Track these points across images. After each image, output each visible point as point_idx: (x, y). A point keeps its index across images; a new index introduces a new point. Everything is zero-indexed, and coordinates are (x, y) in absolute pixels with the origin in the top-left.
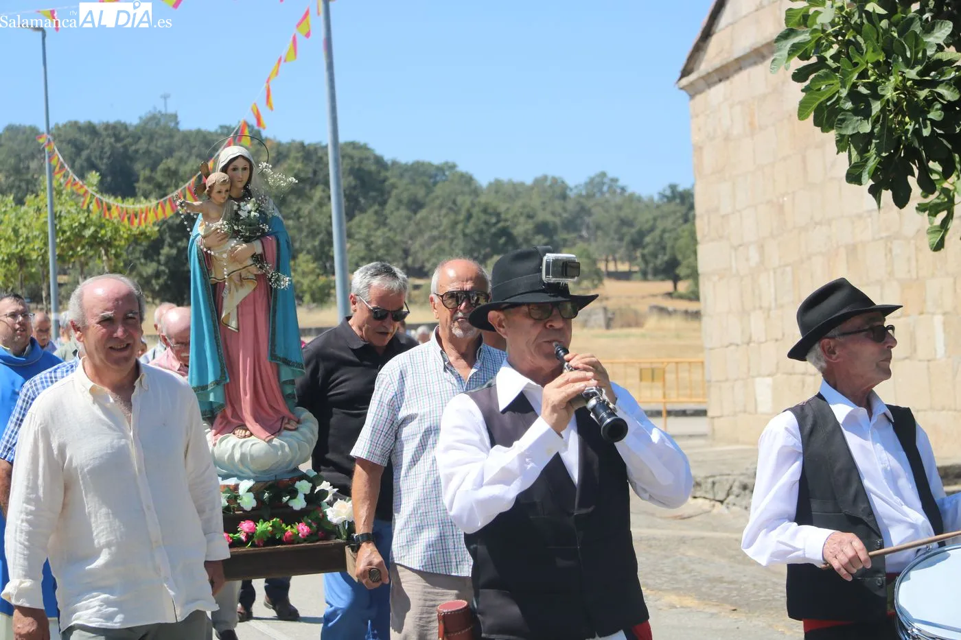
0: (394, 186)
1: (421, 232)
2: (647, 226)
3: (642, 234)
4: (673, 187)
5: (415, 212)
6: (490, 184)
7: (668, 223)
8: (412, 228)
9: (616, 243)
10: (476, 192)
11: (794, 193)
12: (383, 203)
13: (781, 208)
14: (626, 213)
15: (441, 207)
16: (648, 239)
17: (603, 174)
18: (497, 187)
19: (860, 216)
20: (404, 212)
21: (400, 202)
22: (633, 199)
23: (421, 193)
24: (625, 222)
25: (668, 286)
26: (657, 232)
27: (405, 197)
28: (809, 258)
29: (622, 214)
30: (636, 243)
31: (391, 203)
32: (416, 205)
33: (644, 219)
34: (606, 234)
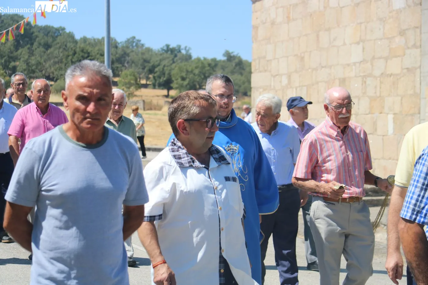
0: (37, 37)
1: (49, 59)
2: (157, 63)
3: (154, 67)
4: (168, 46)
5: (47, 49)
6: (81, 38)
7: (165, 62)
8: (45, 57)
9: (141, 70)
10: (76, 42)
11: (310, 52)
12: (32, 44)
13: (302, 59)
14: (146, 56)
15: (60, 48)
16: (156, 69)
17: (134, 38)
18: (85, 40)
19: (348, 65)
20: (42, 49)
21: (40, 44)
22: (149, 50)
23: (50, 40)
24: (145, 61)
25: (165, 92)
26: (161, 67)
27: (42, 42)
28: (317, 83)
29: (144, 57)
30: (151, 71)
31: (36, 44)
32: (47, 46)
33: (154, 60)
34: (136, 66)
